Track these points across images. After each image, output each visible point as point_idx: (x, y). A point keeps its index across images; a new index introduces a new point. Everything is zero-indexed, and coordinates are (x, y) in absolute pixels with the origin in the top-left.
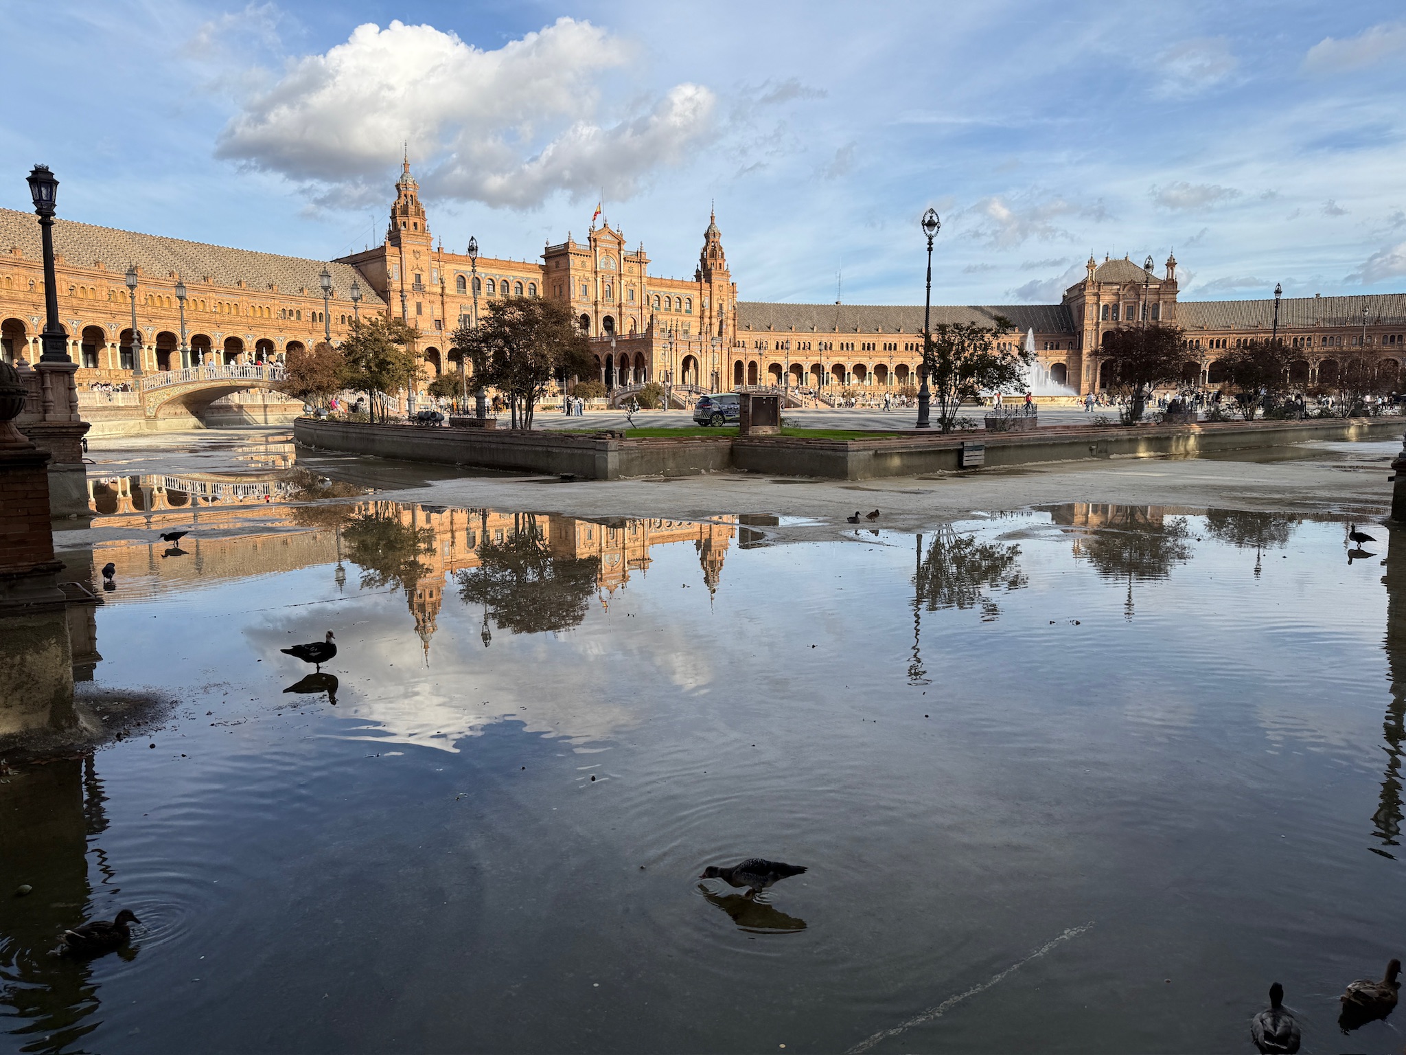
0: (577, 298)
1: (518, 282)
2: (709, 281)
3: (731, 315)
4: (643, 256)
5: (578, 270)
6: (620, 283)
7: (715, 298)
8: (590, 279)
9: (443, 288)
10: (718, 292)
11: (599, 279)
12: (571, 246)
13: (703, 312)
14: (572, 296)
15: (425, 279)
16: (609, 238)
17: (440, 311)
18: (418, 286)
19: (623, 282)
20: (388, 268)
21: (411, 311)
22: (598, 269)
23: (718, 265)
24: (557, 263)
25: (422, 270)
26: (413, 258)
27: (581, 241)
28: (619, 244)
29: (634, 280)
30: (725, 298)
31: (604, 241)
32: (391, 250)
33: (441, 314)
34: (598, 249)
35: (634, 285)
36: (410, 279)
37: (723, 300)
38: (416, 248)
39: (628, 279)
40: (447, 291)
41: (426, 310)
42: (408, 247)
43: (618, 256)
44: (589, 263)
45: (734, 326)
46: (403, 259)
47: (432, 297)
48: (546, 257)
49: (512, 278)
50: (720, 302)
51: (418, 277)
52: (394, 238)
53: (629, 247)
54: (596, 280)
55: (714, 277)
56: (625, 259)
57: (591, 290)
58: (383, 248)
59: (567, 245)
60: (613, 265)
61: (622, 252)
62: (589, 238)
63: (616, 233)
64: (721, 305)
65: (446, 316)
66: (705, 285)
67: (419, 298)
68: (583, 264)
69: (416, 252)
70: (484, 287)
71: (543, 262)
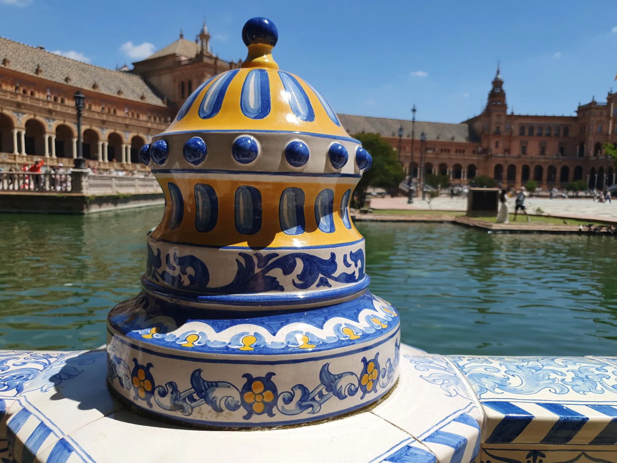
0: (594, 133)
1: (557, 127)
5: (596, 118)
8: (605, 122)
9: (511, 133)
11: (611, 122)
12: (594, 104)
14: (591, 133)
15: (502, 128)
17: (508, 145)
18: (498, 133)
21: (493, 146)
22: (611, 115)
24: (584, 115)
25: (500, 124)
26: (497, 119)
33: (509, 147)
34: (612, 104)
36: (494, 129)
38: (498, 113)
40: (514, 134)
41: (501, 145)
42: (494, 113)
44: (605, 113)
46: (491, 119)
47: (505, 138)
48: (577, 112)
49: (553, 125)
51: (498, 128)
54: (609, 123)
57: (604, 128)
58: (482, 115)
59: (590, 104)
62: (607, 98)
65: (512, 147)
67: (497, 139)
68: (601, 114)
69: (499, 116)
70: (536, 131)
71: (575, 115)
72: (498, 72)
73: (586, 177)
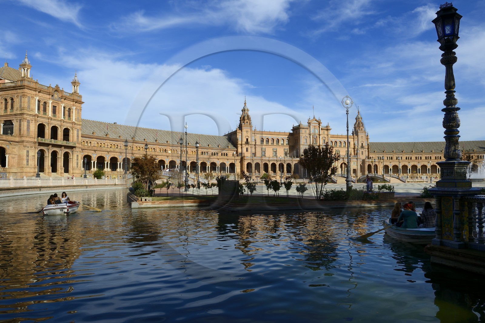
0: (303, 144)
1: (282, 139)
2: (357, 135)
3: (367, 147)
4: (329, 127)
5: (303, 134)
6: (320, 138)
7: (360, 141)
8: (308, 136)
9: (255, 143)
10: (361, 139)
11: (311, 137)
12: (301, 126)
13: (354, 147)
14: (301, 143)
15: (249, 140)
16: (316, 122)
17: (254, 150)
18: (247, 142)
19: (321, 137)
20: (237, 137)
21: (244, 151)
22: (311, 133)
23: (361, 129)
24: (296, 132)
25: (248, 137)
26: (246, 133)
27: (305, 124)
28: (319, 124)
29: (326, 136)
30: (364, 141)
31: (313, 123)
32: (239, 131)
33: (254, 151)
34: (311, 126)
35: (325, 138)
36: (244, 140)
37: (363, 142)
38: (247, 130)
39: (323, 136)
40: (257, 143)
41: (249, 150)
42: (244, 130)
43: (319, 128)
44: (308, 131)
45: (368, 151)
46: (243, 134)
47: (252, 146)
48: (293, 130)
49: (280, 138)
50: (362, 143)
51: (247, 139)
52: (240, 127)
53: (323, 125)
54: (310, 137)
55: (359, 134)
56: (321, 129)
57: (308, 141)
58: (236, 131)
59: (299, 125)
60: (317, 131)
61: (320, 126)
62: (308, 123)
63: (318, 120)
64: (362, 144)
65: (256, 152)
66: (355, 137)
67: (247, 146)
68: (305, 131)
69: (247, 131)
70: (270, 142)
71: (292, 132)
72: (245, 104)
73: (301, 170)
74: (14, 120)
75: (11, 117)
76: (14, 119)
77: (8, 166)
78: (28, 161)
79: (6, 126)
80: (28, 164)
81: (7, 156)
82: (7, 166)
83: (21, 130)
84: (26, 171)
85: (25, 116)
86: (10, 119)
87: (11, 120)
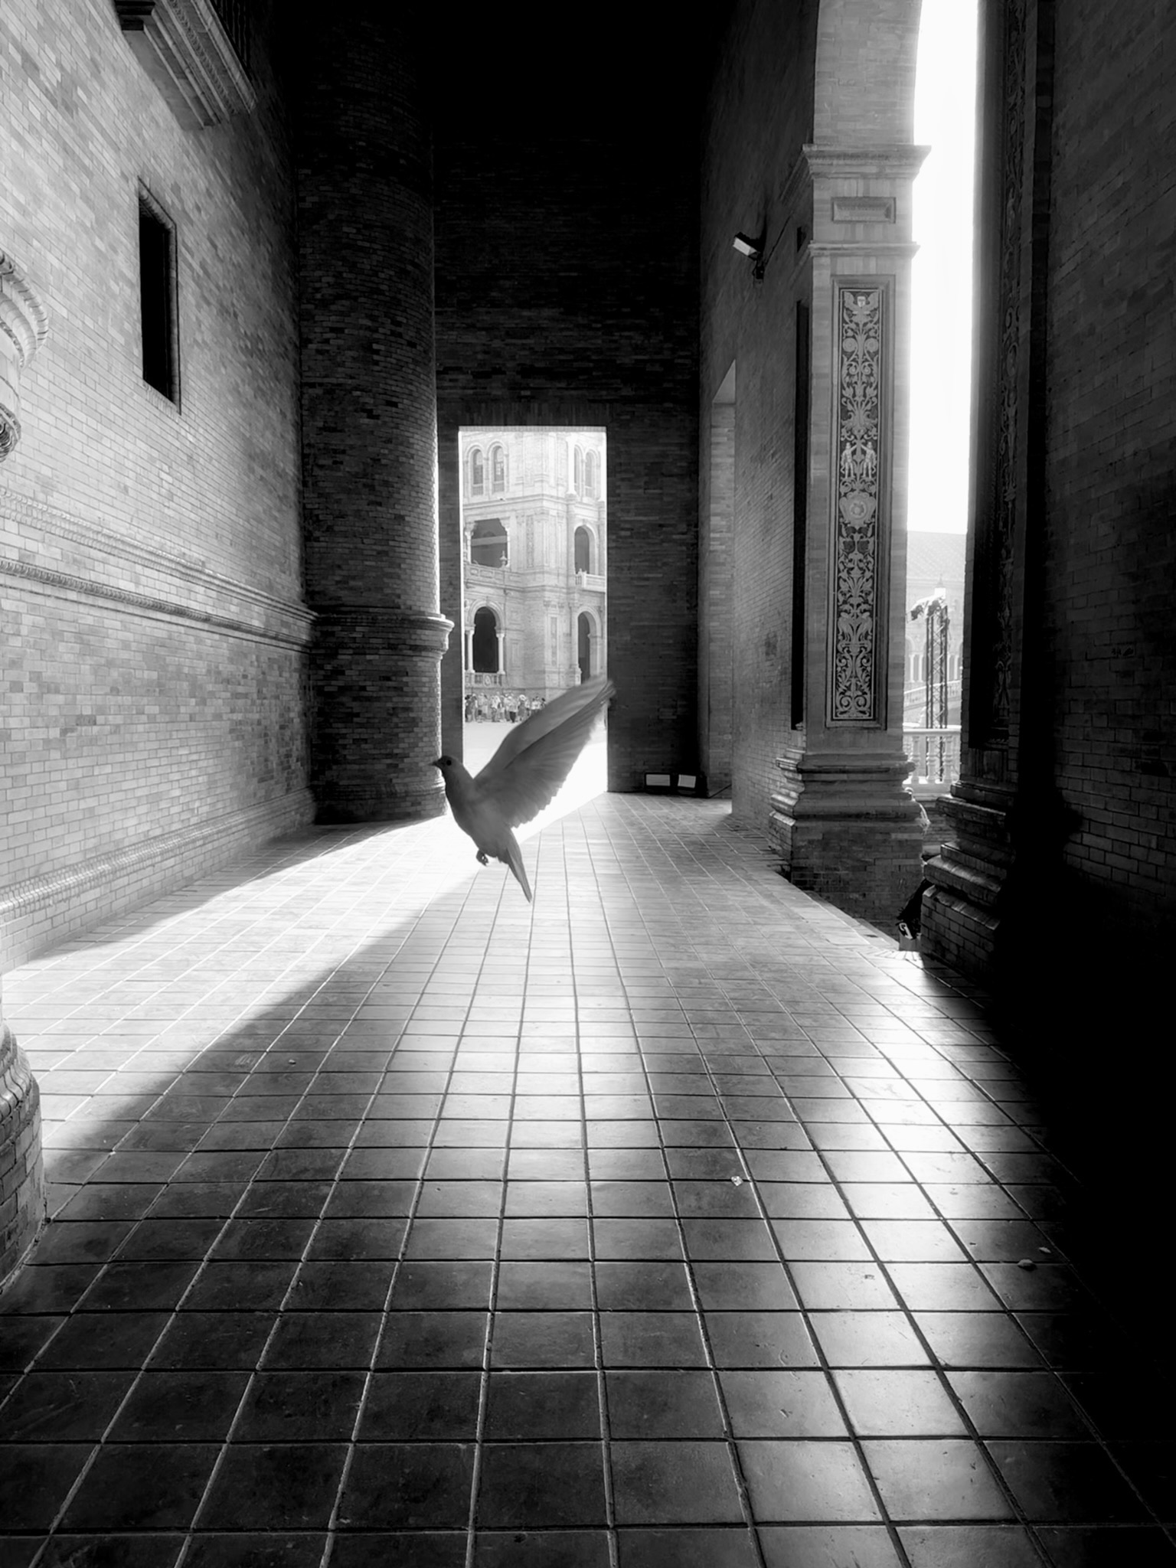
74: (509, 518)
75: (500, 508)
76: (507, 514)
77: (505, 669)
78: (554, 654)
79: (481, 541)
80: (554, 663)
81: (501, 636)
82: (501, 671)
83: (532, 552)
84: (551, 685)
85: (545, 503)
86: (495, 516)
87: (498, 520)
